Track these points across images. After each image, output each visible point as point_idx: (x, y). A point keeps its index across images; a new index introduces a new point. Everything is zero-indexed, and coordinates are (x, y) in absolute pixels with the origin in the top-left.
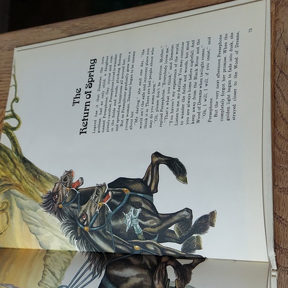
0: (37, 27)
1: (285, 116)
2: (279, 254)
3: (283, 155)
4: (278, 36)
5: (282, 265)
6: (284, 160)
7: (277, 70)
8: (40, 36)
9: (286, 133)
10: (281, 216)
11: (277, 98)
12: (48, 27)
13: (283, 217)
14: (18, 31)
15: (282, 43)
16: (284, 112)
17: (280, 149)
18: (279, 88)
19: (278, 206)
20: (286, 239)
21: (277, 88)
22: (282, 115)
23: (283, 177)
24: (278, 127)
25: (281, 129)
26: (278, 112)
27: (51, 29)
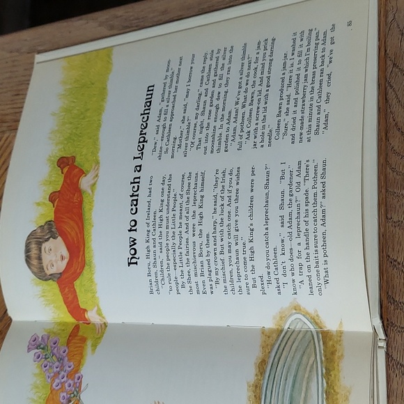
0: (66, 20)
1: (400, 125)
2: (394, 310)
3: (398, 177)
4: (390, 18)
5: (398, 325)
6: (399, 183)
7: (389, 63)
8: (70, 32)
9: (402, 147)
10: (395, 258)
11: (390, 101)
12: (81, 19)
13: (399, 260)
14: (41, 27)
15: (396, 25)
16: (399, 119)
17: (393, 170)
18: (391, 87)
19: (391, 246)
20: (403, 290)
21: (388, 88)
22: (396, 124)
23: (398, 207)
24: (391, 141)
25: (396, 142)
26: (391, 120)
27: (86, 21)
